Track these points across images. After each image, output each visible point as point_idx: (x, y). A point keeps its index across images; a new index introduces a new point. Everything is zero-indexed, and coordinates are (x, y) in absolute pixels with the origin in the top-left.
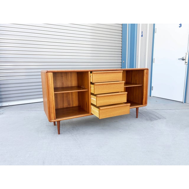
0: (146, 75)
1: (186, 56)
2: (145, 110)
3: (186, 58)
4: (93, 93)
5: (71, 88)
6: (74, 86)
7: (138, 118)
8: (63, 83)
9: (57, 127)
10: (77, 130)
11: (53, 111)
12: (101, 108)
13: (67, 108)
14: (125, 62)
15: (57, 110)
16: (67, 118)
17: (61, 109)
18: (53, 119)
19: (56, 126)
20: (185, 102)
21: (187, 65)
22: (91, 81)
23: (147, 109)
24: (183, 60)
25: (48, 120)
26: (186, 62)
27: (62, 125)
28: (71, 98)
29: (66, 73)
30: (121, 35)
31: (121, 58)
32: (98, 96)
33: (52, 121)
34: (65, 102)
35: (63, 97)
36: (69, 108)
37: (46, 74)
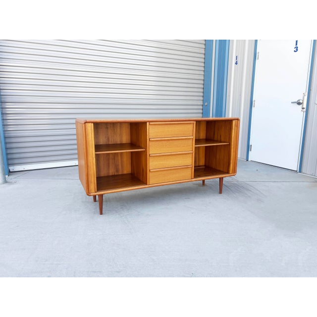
0: (236, 128)
1: (304, 98)
3: (303, 101)
5: (121, 146)
6: (125, 142)
7: (222, 194)
8: (108, 139)
9: (98, 204)
10: (128, 210)
11: (93, 180)
13: (113, 176)
14: (209, 105)
15: (99, 179)
16: (113, 191)
17: (104, 177)
18: (93, 191)
19: (96, 203)
20: (300, 171)
21: (305, 113)
23: (238, 181)
24: (299, 104)
25: (85, 193)
26: (303, 108)
27: (106, 201)
28: (120, 161)
29: (113, 124)
30: (203, 60)
31: (202, 98)
33: (91, 194)
34: (111, 167)
35: (108, 160)
36: (117, 175)
37: (84, 125)
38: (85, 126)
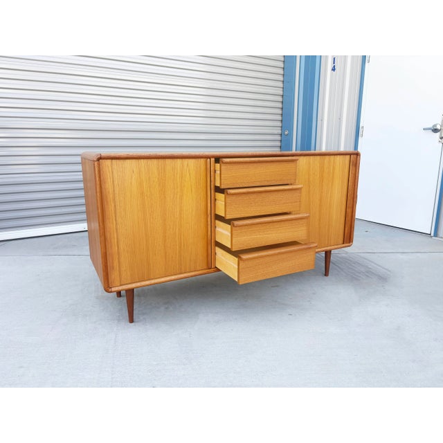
0: (354, 168)
2: (344, 255)
3: (441, 126)
4: (223, 216)
7: (329, 277)
9: (125, 301)
12: (244, 257)
14: (290, 135)
19: (121, 299)
20: (436, 235)
22: (218, 184)
24: (435, 130)
26: (441, 138)
30: (282, 65)
31: (280, 124)
32: (236, 223)
33: (113, 289)
37: (96, 163)
38: (99, 165)
